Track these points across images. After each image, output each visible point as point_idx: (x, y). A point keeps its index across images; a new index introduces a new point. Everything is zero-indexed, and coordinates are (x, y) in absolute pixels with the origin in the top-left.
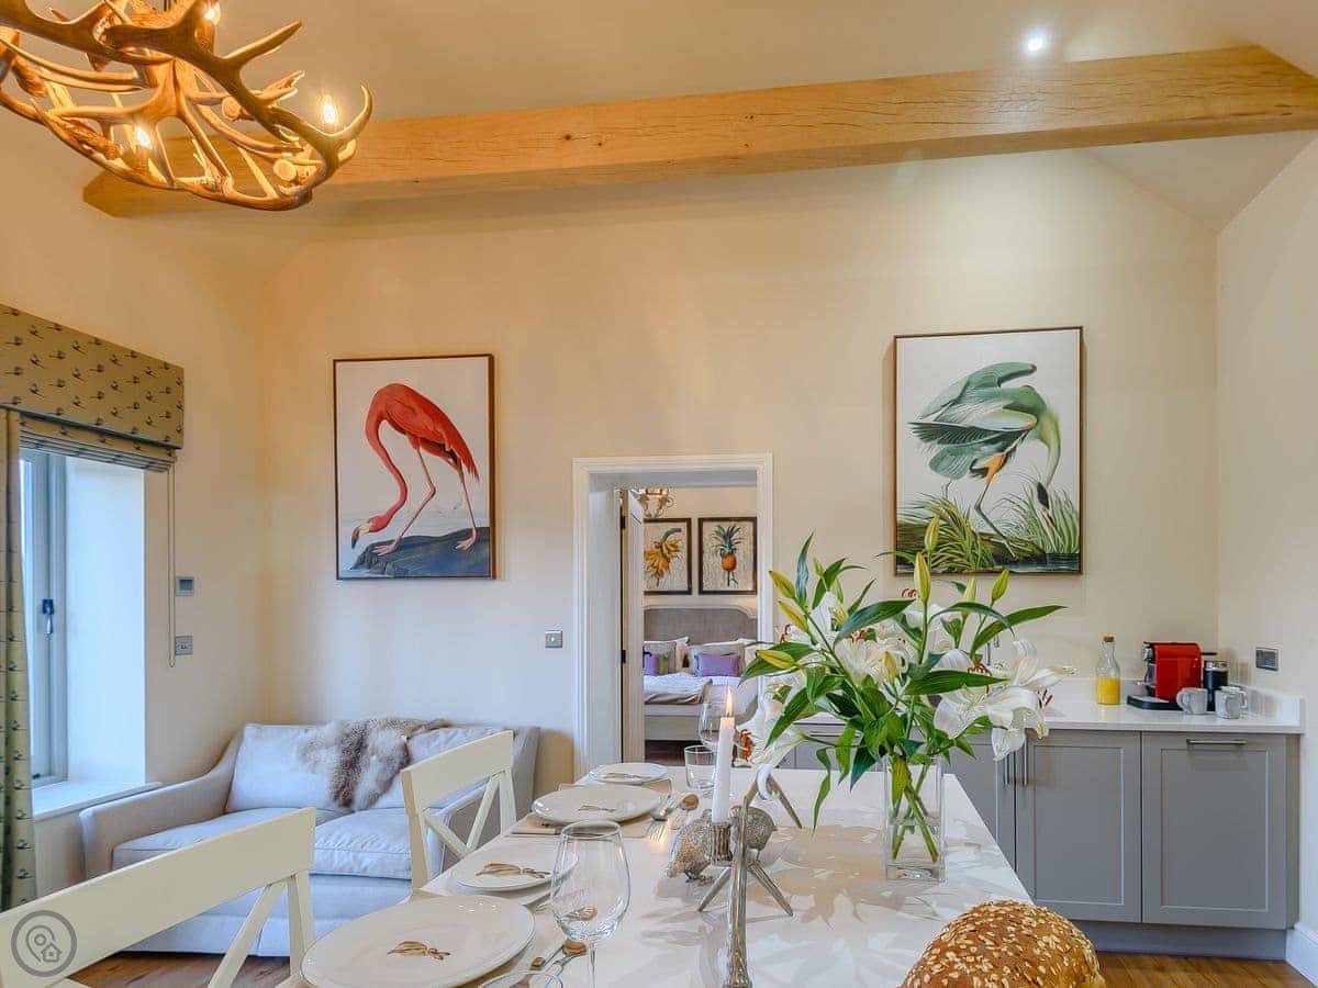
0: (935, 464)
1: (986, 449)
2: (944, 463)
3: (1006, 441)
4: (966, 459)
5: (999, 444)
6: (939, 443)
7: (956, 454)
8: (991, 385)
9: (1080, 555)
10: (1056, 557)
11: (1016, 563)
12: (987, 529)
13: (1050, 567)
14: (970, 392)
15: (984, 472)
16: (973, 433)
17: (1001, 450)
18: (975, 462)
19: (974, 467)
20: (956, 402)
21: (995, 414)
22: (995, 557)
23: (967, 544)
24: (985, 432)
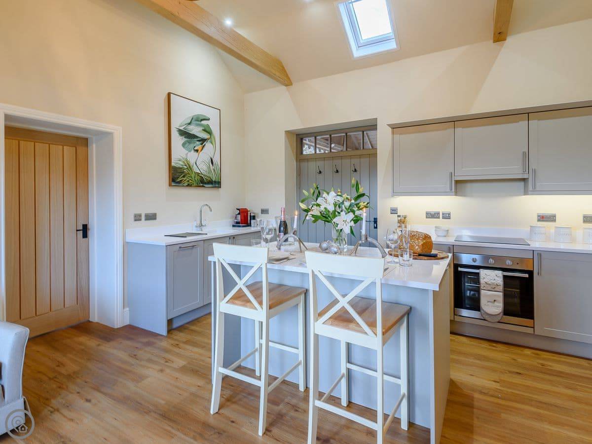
0: (184, 145)
1: (198, 143)
2: (186, 146)
3: (203, 141)
4: (192, 146)
5: (201, 142)
6: (185, 137)
7: (190, 143)
8: (198, 121)
9: (220, 182)
10: (215, 182)
11: (205, 183)
12: (198, 171)
13: (214, 185)
14: (193, 122)
15: (197, 151)
16: (194, 136)
17: (202, 144)
18: (195, 147)
19: (195, 149)
20: (189, 124)
21: (200, 131)
22: (201, 181)
23: (193, 176)
24: (197, 137)
